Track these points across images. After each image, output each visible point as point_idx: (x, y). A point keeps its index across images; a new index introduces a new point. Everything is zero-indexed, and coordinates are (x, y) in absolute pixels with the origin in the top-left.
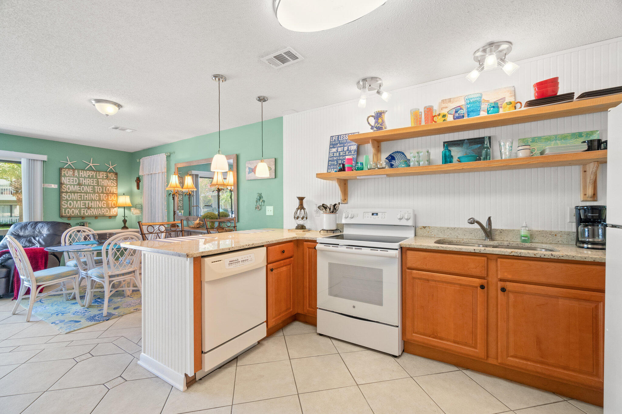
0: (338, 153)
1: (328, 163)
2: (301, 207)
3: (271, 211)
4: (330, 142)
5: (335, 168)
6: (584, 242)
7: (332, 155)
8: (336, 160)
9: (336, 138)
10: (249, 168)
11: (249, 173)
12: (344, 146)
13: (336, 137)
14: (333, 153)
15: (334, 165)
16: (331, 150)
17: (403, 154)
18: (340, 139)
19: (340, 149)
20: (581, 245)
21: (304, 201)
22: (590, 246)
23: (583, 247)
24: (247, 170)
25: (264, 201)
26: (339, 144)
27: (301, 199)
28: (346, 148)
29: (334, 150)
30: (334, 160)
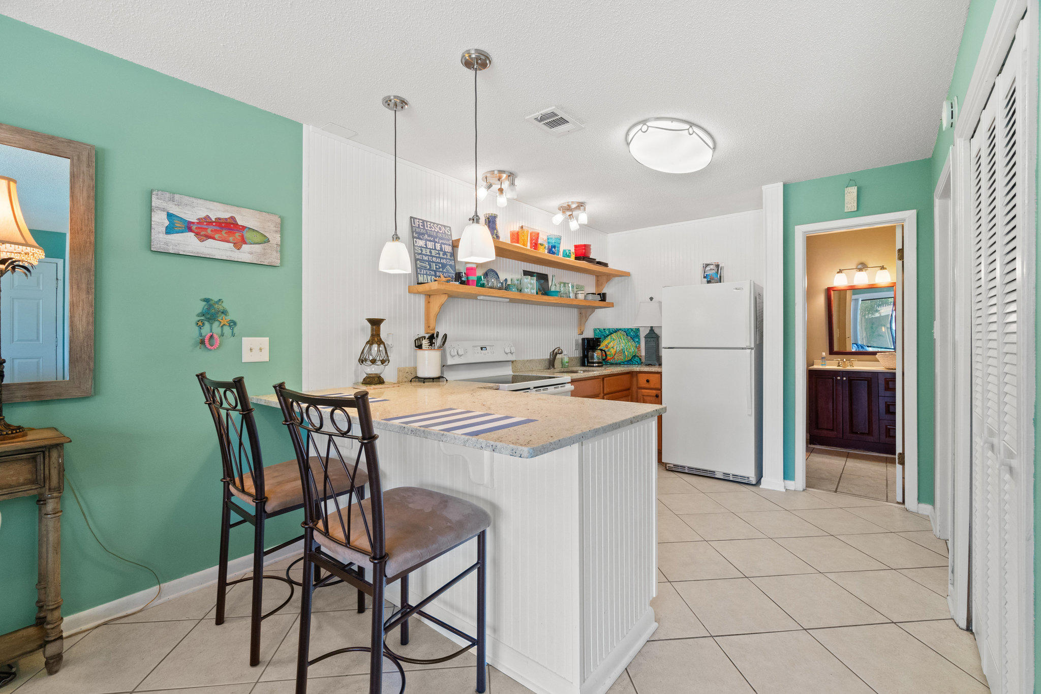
0: (428, 250)
1: (416, 264)
2: (375, 339)
3: (261, 349)
4: (412, 226)
5: (429, 275)
6: (594, 363)
7: (420, 252)
8: (427, 261)
9: (420, 224)
10: (170, 216)
11: (169, 230)
12: (435, 242)
13: (420, 221)
14: (420, 247)
15: (425, 268)
16: (416, 241)
17: (497, 274)
18: (427, 227)
19: (430, 245)
20: (592, 365)
21: (382, 326)
22: (597, 365)
23: (593, 366)
24: (160, 219)
25: (232, 324)
26: (426, 236)
27: (376, 323)
28: (438, 247)
29: (421, 243)
30: (424, 260)
